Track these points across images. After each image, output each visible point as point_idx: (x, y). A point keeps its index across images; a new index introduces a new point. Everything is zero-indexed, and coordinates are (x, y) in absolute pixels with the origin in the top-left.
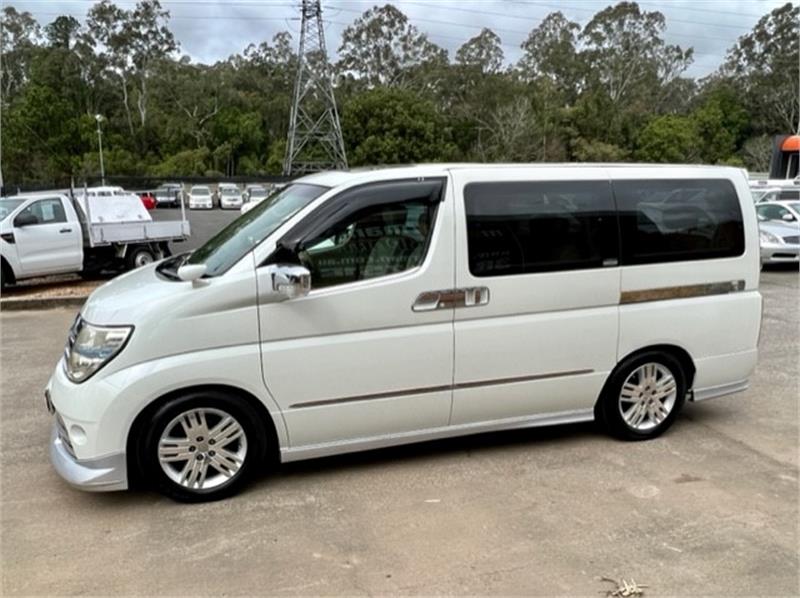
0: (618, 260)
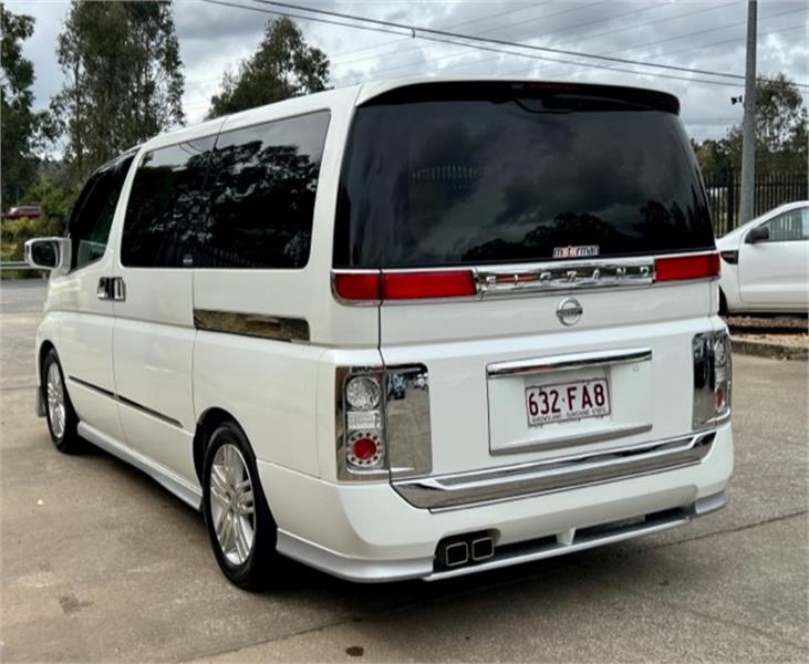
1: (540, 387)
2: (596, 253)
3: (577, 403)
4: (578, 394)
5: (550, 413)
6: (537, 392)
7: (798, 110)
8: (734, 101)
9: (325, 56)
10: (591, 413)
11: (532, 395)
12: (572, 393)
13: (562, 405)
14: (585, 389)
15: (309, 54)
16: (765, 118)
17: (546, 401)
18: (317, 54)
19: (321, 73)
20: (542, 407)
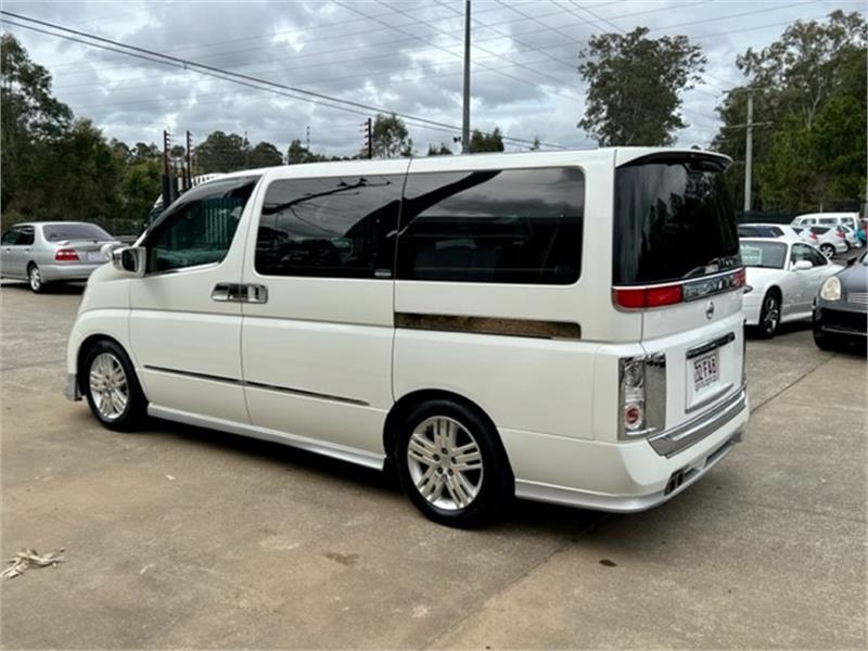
0: (392, 272)
3: (708, 372)
7: (406, 140)
8: (456, 140)
9: (47, 72)
12: (705, 366)
15: (33, 68)
16: (384, 143)
18: (40, 69)
19: (45, 86)
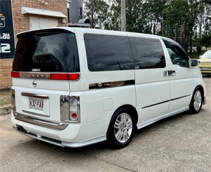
1: (33, 100)
2: (39, 71)
3: (39, 105)
4: (39, 103)
5: (34, 106)
6: (32, 101)
10: (40, 109)
11: (31, 101)
12: (38, 103)
13: (36, 105)
14: (40, 103)
17: (33, 103)
20: (33, 104)
